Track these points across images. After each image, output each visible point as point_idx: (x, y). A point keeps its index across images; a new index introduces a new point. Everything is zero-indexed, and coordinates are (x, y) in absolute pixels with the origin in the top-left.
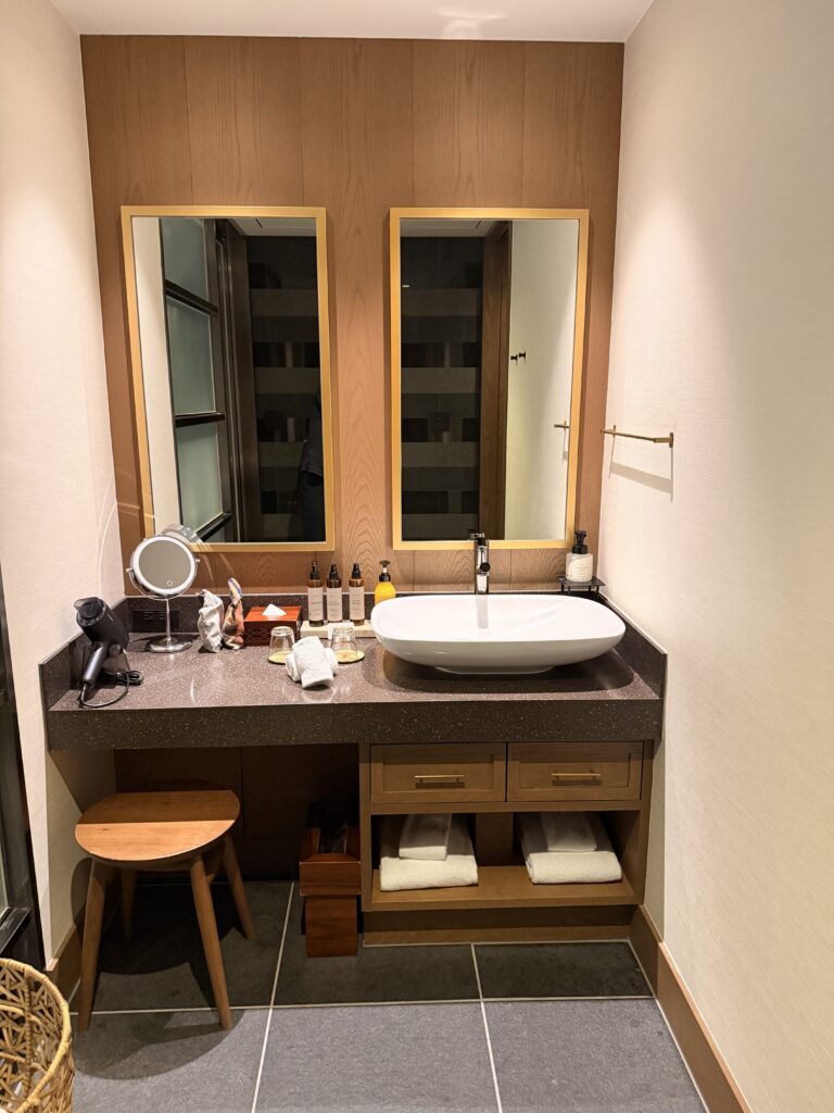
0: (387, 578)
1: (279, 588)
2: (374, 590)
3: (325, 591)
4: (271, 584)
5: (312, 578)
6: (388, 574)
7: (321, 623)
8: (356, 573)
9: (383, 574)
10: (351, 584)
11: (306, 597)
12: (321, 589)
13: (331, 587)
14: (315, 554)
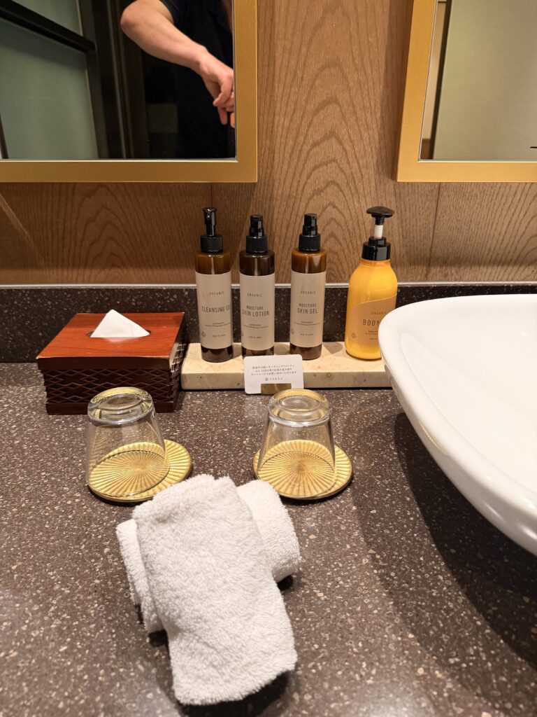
0: (382, 251)
1: (132, 272)
2: (348, 280)
3: (235, 280)
4: (114, 262)
5: (205, 250)
6: (384, 242)
7: (228, 353)
8: (309, 239)
9: (373, 241)
10: (298, 266)
11: (193, 293)
12: (226, 276)
13: (249, 272)
14: (211, 190)
